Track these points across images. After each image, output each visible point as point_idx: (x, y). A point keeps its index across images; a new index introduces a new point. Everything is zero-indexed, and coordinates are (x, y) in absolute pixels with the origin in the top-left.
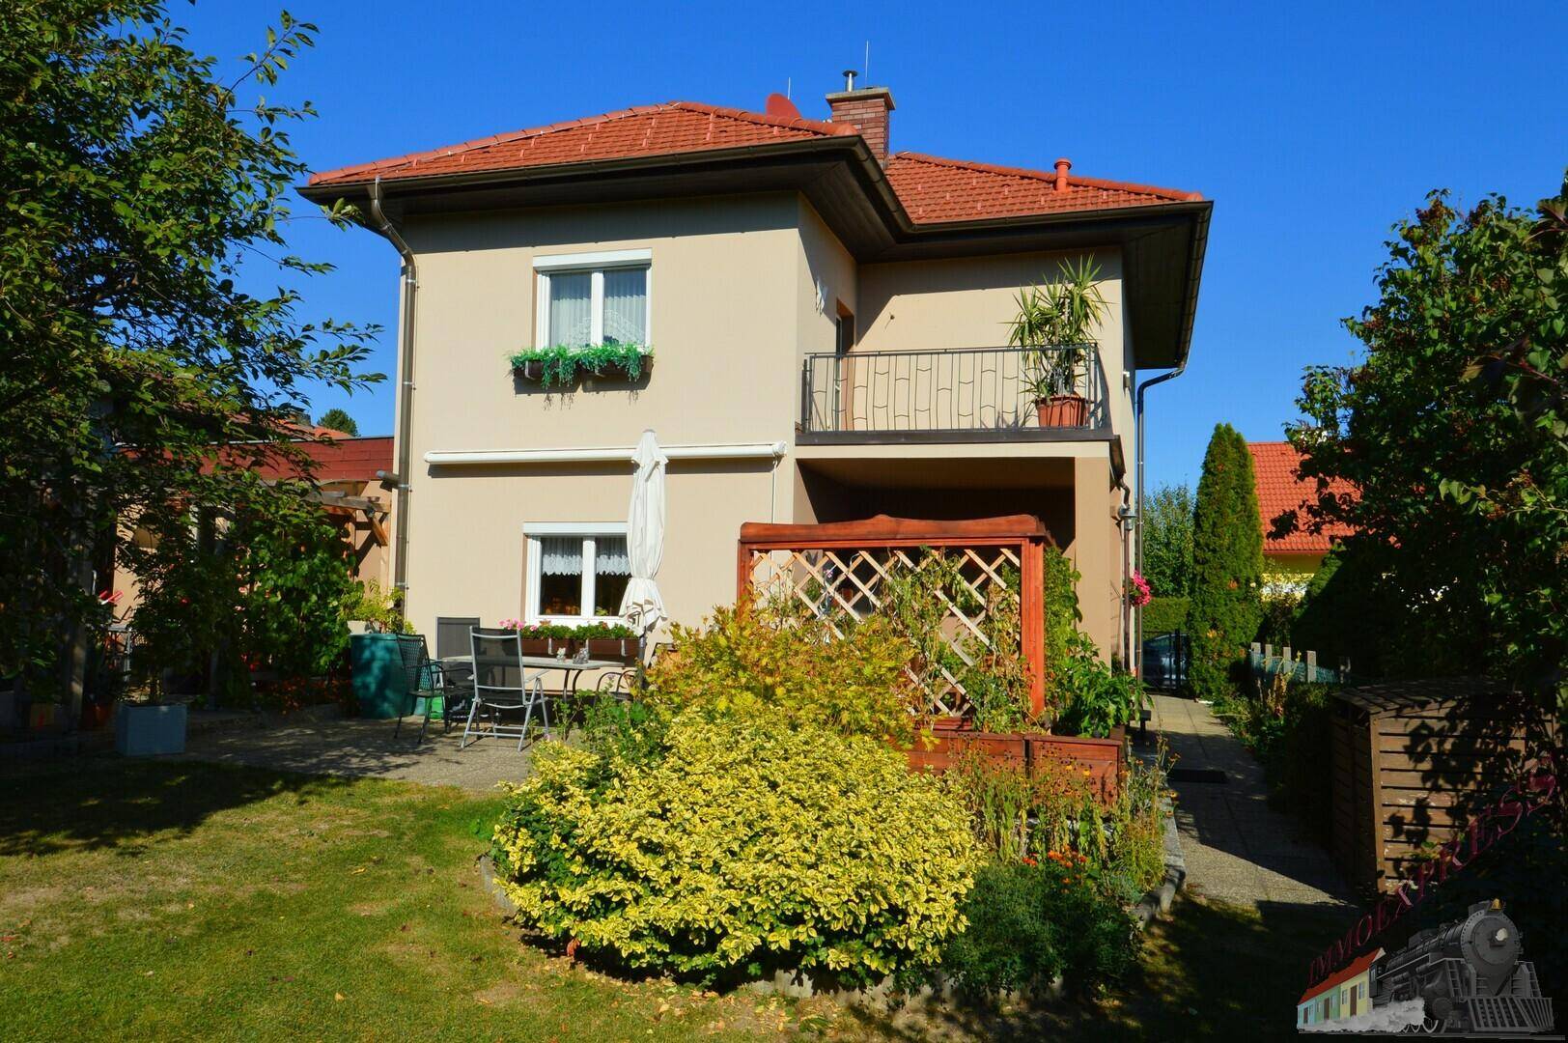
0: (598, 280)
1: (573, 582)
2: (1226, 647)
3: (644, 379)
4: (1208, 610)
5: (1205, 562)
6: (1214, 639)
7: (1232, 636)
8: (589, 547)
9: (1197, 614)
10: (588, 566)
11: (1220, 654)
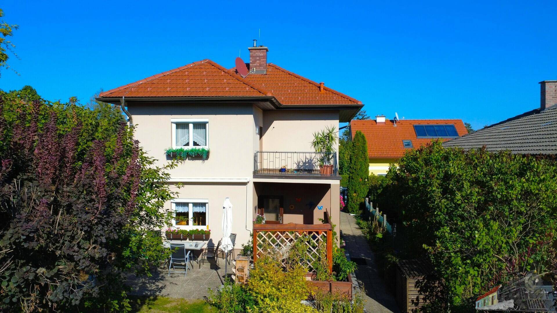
0: (191, 126)
1: (186, 215)
2: (359, 199)
3: (207, 157)
4: (354, 187)
5: (353, 173)
6: (355, 196)
7: (360, 195)
8: (191, 205)
9: (350, 188)
10: (191, 210)
11: (357, 201)
